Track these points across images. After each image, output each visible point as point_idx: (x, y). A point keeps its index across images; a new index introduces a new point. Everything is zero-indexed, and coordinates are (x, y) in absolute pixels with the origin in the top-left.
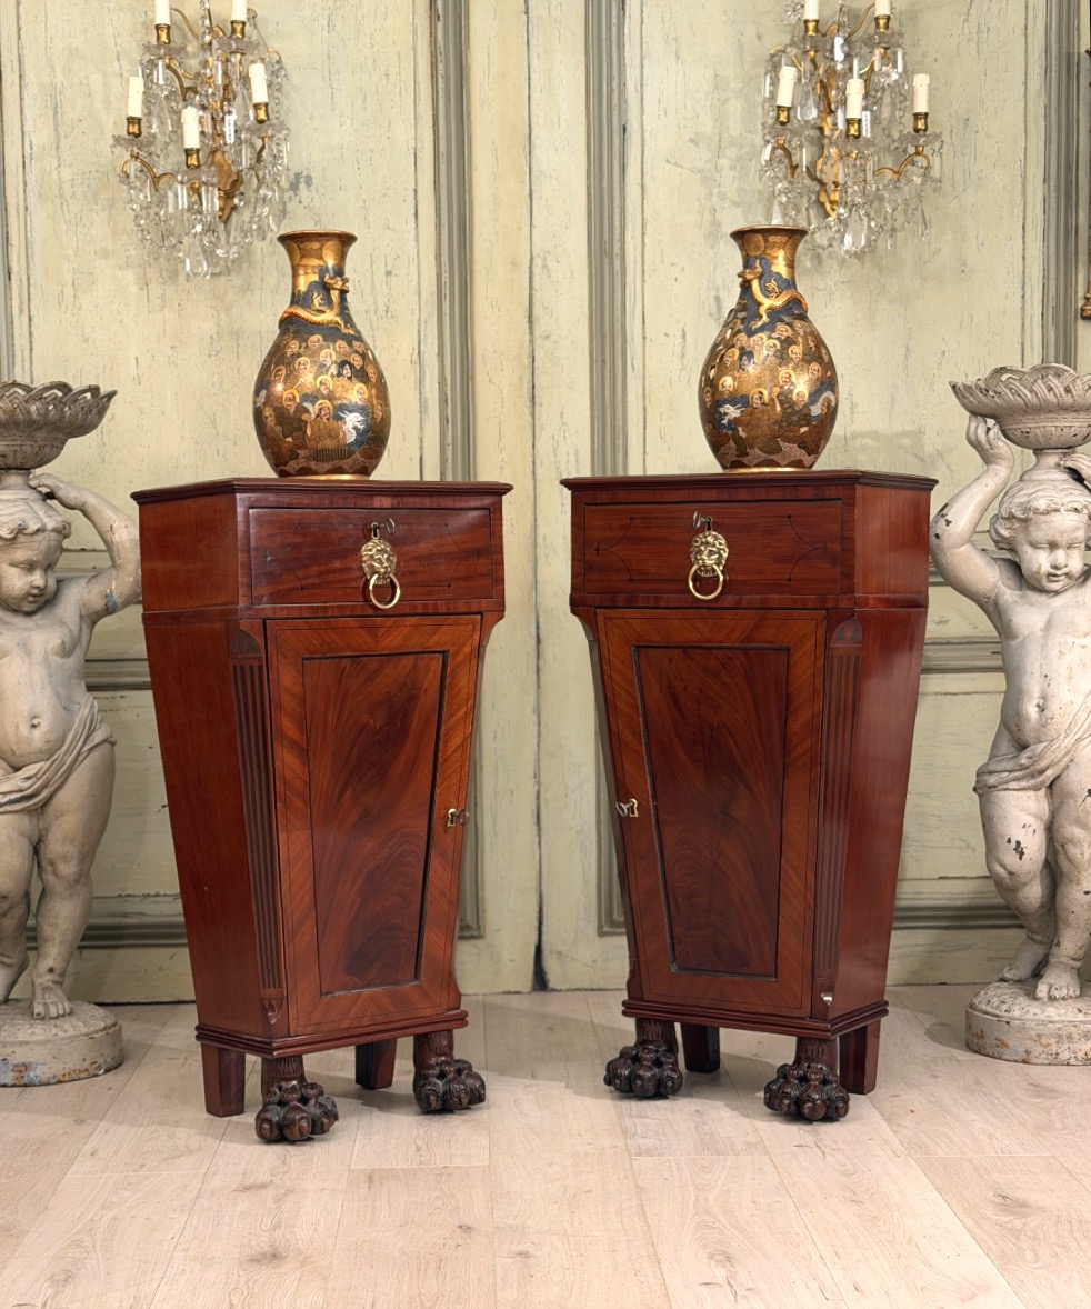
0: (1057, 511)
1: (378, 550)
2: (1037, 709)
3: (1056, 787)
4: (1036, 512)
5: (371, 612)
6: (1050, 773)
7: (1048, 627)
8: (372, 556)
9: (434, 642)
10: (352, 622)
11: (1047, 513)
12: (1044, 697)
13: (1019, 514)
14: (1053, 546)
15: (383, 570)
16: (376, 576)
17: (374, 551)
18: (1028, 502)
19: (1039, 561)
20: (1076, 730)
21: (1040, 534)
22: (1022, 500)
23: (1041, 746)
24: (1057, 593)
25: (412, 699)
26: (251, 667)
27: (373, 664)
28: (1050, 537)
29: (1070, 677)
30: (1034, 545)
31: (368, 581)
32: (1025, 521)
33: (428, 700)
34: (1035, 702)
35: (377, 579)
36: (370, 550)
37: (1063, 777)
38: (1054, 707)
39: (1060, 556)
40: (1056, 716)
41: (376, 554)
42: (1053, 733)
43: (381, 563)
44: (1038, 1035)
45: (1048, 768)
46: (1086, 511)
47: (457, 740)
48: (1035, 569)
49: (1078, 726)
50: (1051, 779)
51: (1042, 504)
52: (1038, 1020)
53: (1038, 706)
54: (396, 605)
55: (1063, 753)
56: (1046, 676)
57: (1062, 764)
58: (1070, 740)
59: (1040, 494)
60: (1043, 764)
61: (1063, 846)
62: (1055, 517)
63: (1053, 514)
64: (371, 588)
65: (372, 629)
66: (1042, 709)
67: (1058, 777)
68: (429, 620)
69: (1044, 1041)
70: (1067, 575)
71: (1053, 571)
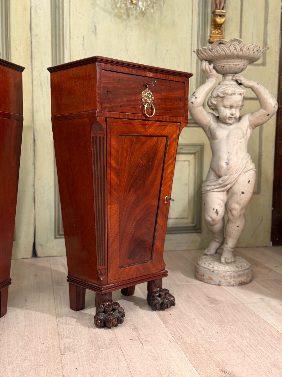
0: (234, 94)
1: (148, 93)
2: (226, 164)
3: (230, 191)
4: (227, 94)
5: (144, 118)
6: (229, 186)
7: (228, 136)
8: (146, 95)
9: (164, 132)
10: (137, 122)
11: (231, 95)
12: (228, 160)
13: (221, 95)
14: (231, 107)
15: (150, 102)
16: (147, 104)
17: (147, 93)
18: (225, 91)
19: (226, 112)
20: (239, 171)
21: (227, 102)
22: (222, 90)
23: (226, 177)
24: (230, 124)
25: (155, 154)
26: (100, 137)
27: (143, 139)
28: (231, 104)
29: (237, 153)
30: (225, 107)
31: (144, 106)
32: (223, 98)
33: (160, 154)
34: (225, 161)
35: (147, 105)
36: (145, 93)
37: (233, 187)
38: (231, 163)
39: (233, 110)
40: (233, 166)
41: (147, 96)
42: (231, 172)
43: (149, 99)
44: (224, 276)
45: (228, 184)
46: (243, 95)
47: (169, 171)
48: (225, 115)
49: (239, 170)
50: (229, 188)
51: (230, 92)
52: (223, 271)
53: (226, 163)
54: (153, 116)
55: (234, 179)
56: (229, 152)
57: (233, 183)
58: (237, 175)
59: (228, 88)
60: (227, 183)
61: (231, 211)
62: (234, 96)
63: (233, 95)
64: (145, 109)
65: (144, 125)
66: (228, 164)
67: (231, 187)
68: (163, 124)
69: (226, 278)
70: (235, 118)
71: (231, 116)
